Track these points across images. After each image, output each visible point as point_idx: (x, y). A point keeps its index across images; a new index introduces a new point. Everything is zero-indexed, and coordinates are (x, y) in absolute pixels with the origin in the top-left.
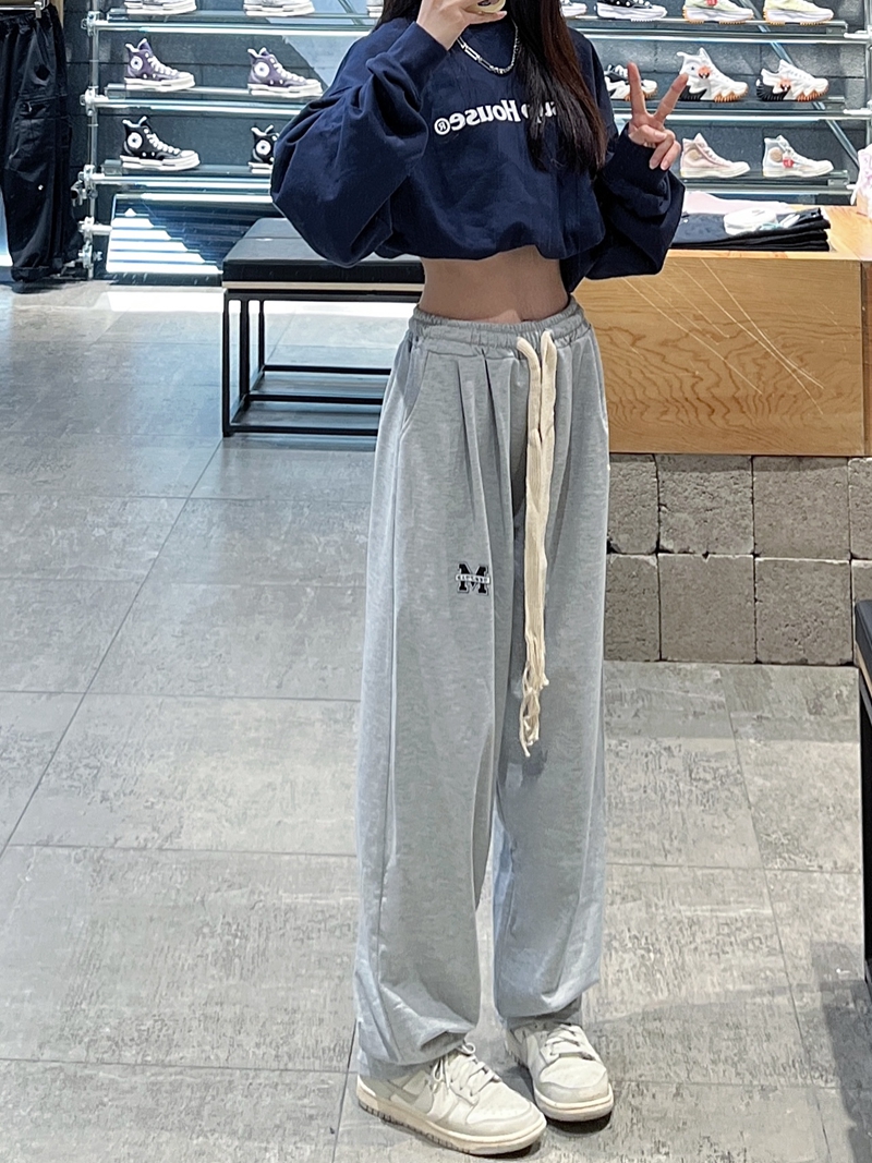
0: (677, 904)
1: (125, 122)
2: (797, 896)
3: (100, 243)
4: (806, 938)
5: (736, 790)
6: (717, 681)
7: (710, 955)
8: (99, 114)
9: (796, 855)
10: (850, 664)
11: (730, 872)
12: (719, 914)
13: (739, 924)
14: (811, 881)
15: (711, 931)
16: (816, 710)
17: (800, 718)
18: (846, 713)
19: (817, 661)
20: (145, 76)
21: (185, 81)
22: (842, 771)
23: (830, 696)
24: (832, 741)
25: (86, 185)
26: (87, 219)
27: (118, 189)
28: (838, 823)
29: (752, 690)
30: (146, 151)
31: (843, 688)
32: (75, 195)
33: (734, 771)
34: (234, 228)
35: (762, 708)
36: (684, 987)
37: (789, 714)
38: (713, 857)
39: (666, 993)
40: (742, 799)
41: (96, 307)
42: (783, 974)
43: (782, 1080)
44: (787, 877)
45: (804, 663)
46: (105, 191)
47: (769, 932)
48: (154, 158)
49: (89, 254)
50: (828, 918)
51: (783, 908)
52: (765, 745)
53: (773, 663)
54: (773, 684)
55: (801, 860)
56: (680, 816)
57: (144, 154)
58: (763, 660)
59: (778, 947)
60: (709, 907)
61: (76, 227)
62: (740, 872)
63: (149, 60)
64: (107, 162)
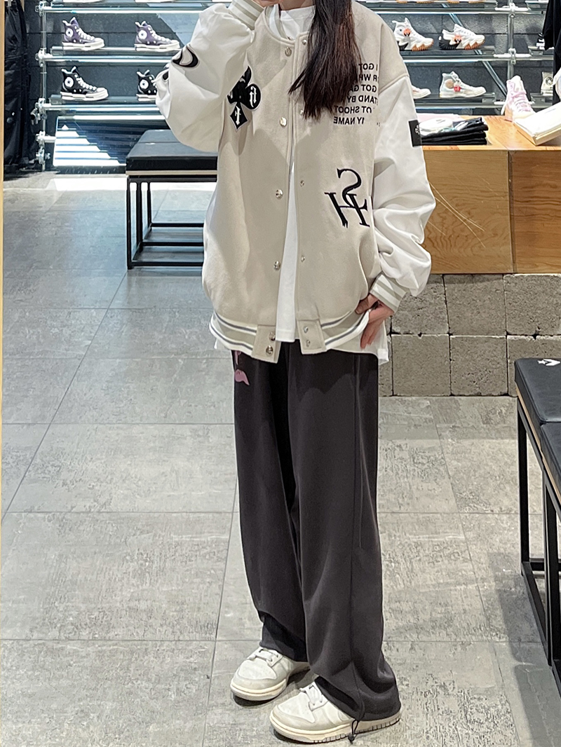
0: (408, 535)
1: (63, 70)
2: (479, 528)
3: (49, 148)
4: (485, 552)
5: (441, 469)
6: (428, 407)
7: (429, 563)
8: (47, 65)
9: (477, 504)
10: (506, 395)
11: (439, 515)
12: (433, 540)
13: (445, 545)
14: (487, 519)
15: (428, 549)
16: (487, 421)
17: (478, 426)
18: (505, 423)
19: (487, 393)
20: (75, 41)
21: (98, 43)
22: (503, 456)
23: (495, 413)
24: (497, 438)
25: (40, 111)
26: (41, 132)
27: (59, 113)
28: (502, 486)
29: (448, 411)
30: (76, 89)
31: (502, 409)
32: (33, 117)
33: (440, 457)
34: (130, 136)
35: (455, 421)
36: (413, 583)
37: (471, 424)
38: (428, 507)
39: (403, 586)
40: (445, 474)
41: (47, 189)
42: (472, 573)
43: (474, 638)
44: (473, 517)
45: (479, 395)
46: (52, 115)
47: (463, 550)
48: (81, 93)
49: (43, 155)
50: (498, 540)
51: (471, 535)
52: (458, 442)
53: (461, 396)
54: (461, 407)
55: (481, 507)
56: (408, 484)
57: (75, 91)
58: (455, 394)
59: (469, 558)
60: (427, 536)
61: (35, 137)
62: (445, 515)
63: (77, 31)
64: (53, 96)
